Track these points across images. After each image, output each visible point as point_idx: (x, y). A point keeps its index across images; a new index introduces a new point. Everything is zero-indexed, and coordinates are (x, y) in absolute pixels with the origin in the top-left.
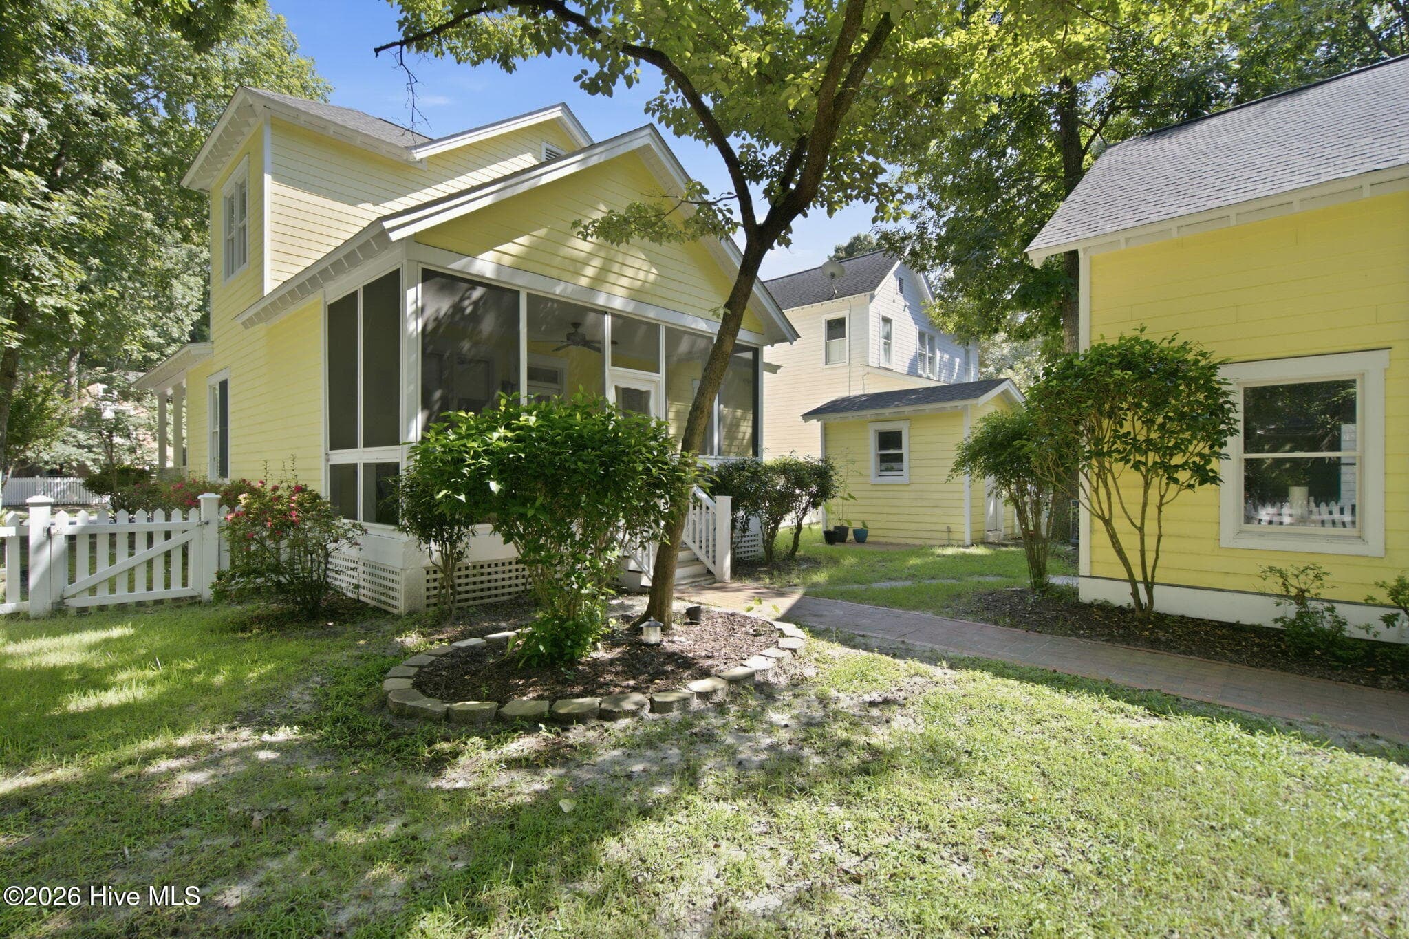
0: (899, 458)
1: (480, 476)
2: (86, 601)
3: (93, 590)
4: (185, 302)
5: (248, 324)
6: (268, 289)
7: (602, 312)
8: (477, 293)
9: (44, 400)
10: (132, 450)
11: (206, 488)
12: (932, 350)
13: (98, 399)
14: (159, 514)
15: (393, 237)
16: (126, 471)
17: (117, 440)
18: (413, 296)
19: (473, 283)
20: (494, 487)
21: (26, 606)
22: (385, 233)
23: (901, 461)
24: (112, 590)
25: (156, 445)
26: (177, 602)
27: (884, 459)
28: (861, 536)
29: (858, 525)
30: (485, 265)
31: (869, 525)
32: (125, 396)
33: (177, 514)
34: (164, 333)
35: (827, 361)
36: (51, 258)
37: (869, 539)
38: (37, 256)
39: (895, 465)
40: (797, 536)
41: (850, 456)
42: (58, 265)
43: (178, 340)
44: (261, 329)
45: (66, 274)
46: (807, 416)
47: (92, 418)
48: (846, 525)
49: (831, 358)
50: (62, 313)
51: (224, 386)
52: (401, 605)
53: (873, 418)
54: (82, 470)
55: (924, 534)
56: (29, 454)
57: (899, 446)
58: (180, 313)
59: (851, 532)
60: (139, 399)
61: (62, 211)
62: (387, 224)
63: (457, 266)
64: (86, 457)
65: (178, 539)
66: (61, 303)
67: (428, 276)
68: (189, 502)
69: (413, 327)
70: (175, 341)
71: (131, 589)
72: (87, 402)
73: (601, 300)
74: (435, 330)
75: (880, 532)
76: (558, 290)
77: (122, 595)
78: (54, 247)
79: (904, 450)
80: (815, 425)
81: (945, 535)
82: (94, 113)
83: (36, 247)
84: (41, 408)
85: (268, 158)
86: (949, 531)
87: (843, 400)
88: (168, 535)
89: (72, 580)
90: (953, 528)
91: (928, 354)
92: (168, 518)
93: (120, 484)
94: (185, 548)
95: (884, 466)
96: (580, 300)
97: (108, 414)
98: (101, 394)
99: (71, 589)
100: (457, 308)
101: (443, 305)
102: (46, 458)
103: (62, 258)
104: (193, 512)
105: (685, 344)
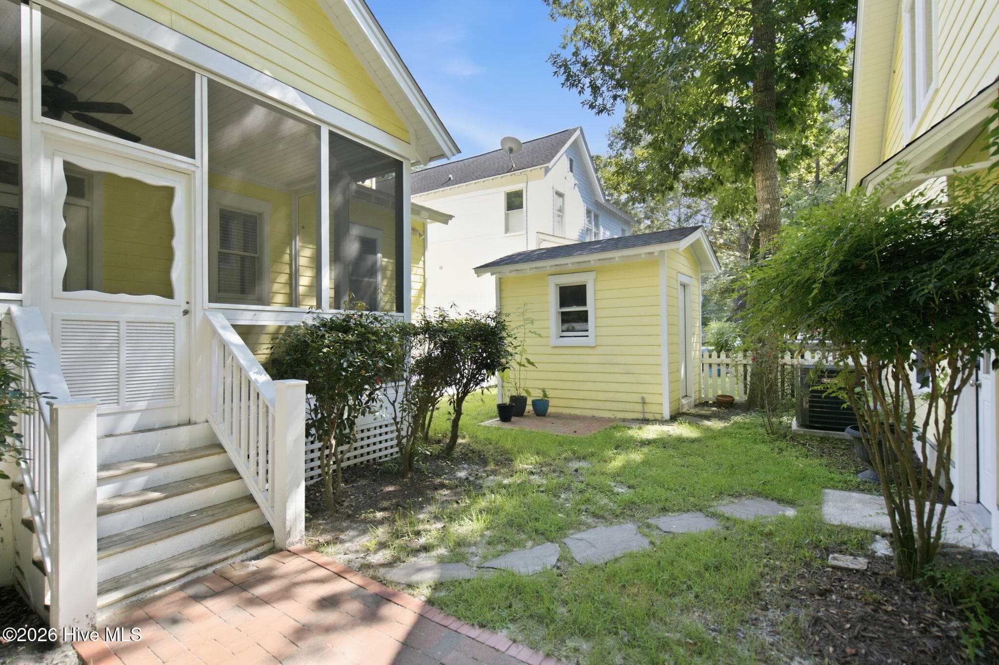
0: (583, 317)
12: (597, 226)
23: (585, 320)
27: (566, 318)
28: (541, 409)
29: (537, 394)
31: (550, 393)
35: (507, 230)
37: (551, 410)
39: (577, 326)
40: (455, 424)
41: (527, 316)
46: (480, 270)
48: (524, 394)
49: (510, 228)
53: (553, 270)
55: (614, 406)
57: (583, 302)
59: (529, 402)
75: (562, 403)
79: (590, 307)
80: (489, 280)
81: (639, 407)
86: (644, 403)
87: (519, 254)
90: (648, 398)
91: (594, 230)
95: (566, 326)
105: (256, 118)
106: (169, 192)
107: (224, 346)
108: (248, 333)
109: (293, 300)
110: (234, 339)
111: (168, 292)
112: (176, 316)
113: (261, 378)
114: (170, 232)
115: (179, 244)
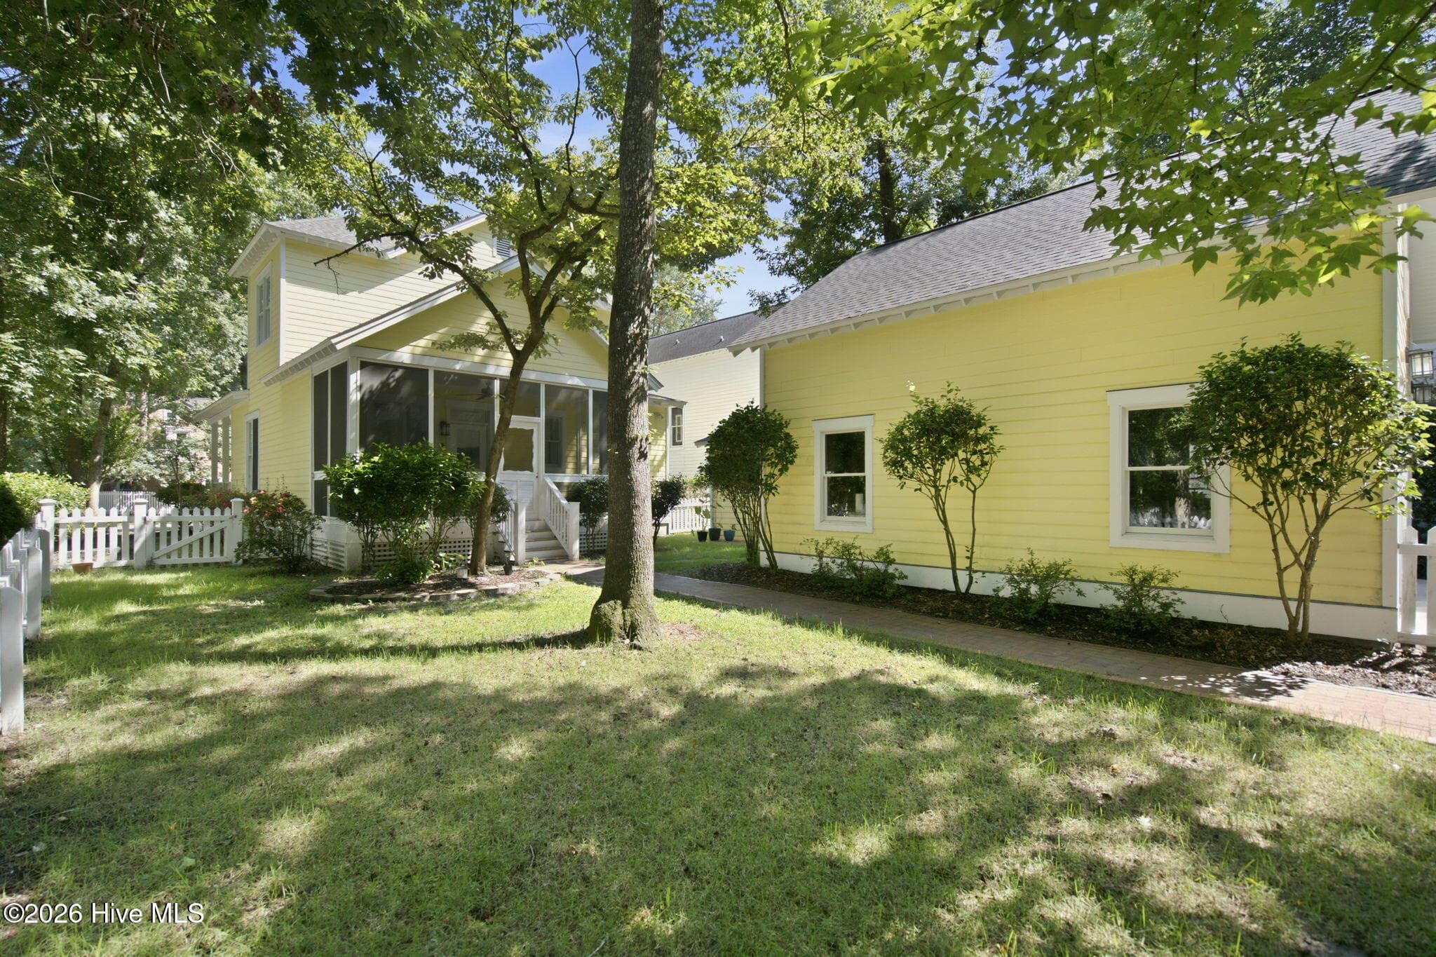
1: (351, 486)
2: (164, 561)
3: (169, 556)
4: (236, 340)
5: (268, 384)
6: (282, 363)
7: (491, 379)
8: (398, 374)
9: (124, 429)
10: (192, 469)
11: (236, 495)
13: (162, 423)
14: (207, 511)
15: (339, 347)
16: (187, 486)
17: (181, 459)
18: (355, 379)
19: (396, 367)
20: (356, 491)
21: (133, 562)
22: (333, 346)
24: (180, 556)
25: (210, 463)
26: (217, 564)
28: (729, 536)
30: (404, 355)
32: (187, 419)
33: (217, 511)
34: (220, 367)
36: (138, 332)
38: (130, 333)
42: (143, 337)
43: (230, 372)
44: (277, 387)
45: (148, 345)
46: (699, 443)
47: (159, 440)
48: (718, 527)
50: (144, 368)
51: (256, 422)
52: (345, 565)
54: (152, 484)
56: (114, 471)
58: (232, 349)
60: (197, 424)
61: (145, 300)
62: (334, 341)
63: (382, 357)
64: (155, 473)
65: (217, 526)
66: (143, 361)
67: (364, 365)
68: (225, 504)
69: (354, 397)
70: (227, 373)
71: (190, 555)
72: (155, 426)
73: (490, 370)
74: (370, 398)
76: (458, 367)
77: (185, 559)
78: (139, 322)
82: (169, 224)
83: (128, 325)
84: (123, 436)
85: (283, 268)
88: (212, 523)
89: (157, 548)
92: (212, 513)
93: (183, 494)
94: (222, 532)
96: (475, 371)
97: (172, 436)
98: (166, 419)
99: (157, 554)
100: (385, 384)
101: (375, 382)
102: (124, 472)
103: (145, 331)
104: (227, 510)
105: (562, 395)
106: (532, 431)
107: (551, 490)
108: (559, 485)
109: (578, 470)
110: (554, 487)
111: (531, 469)
112: (534, 479)
113: (564, 502)
114: (532, 447)
115: (535, 451)
